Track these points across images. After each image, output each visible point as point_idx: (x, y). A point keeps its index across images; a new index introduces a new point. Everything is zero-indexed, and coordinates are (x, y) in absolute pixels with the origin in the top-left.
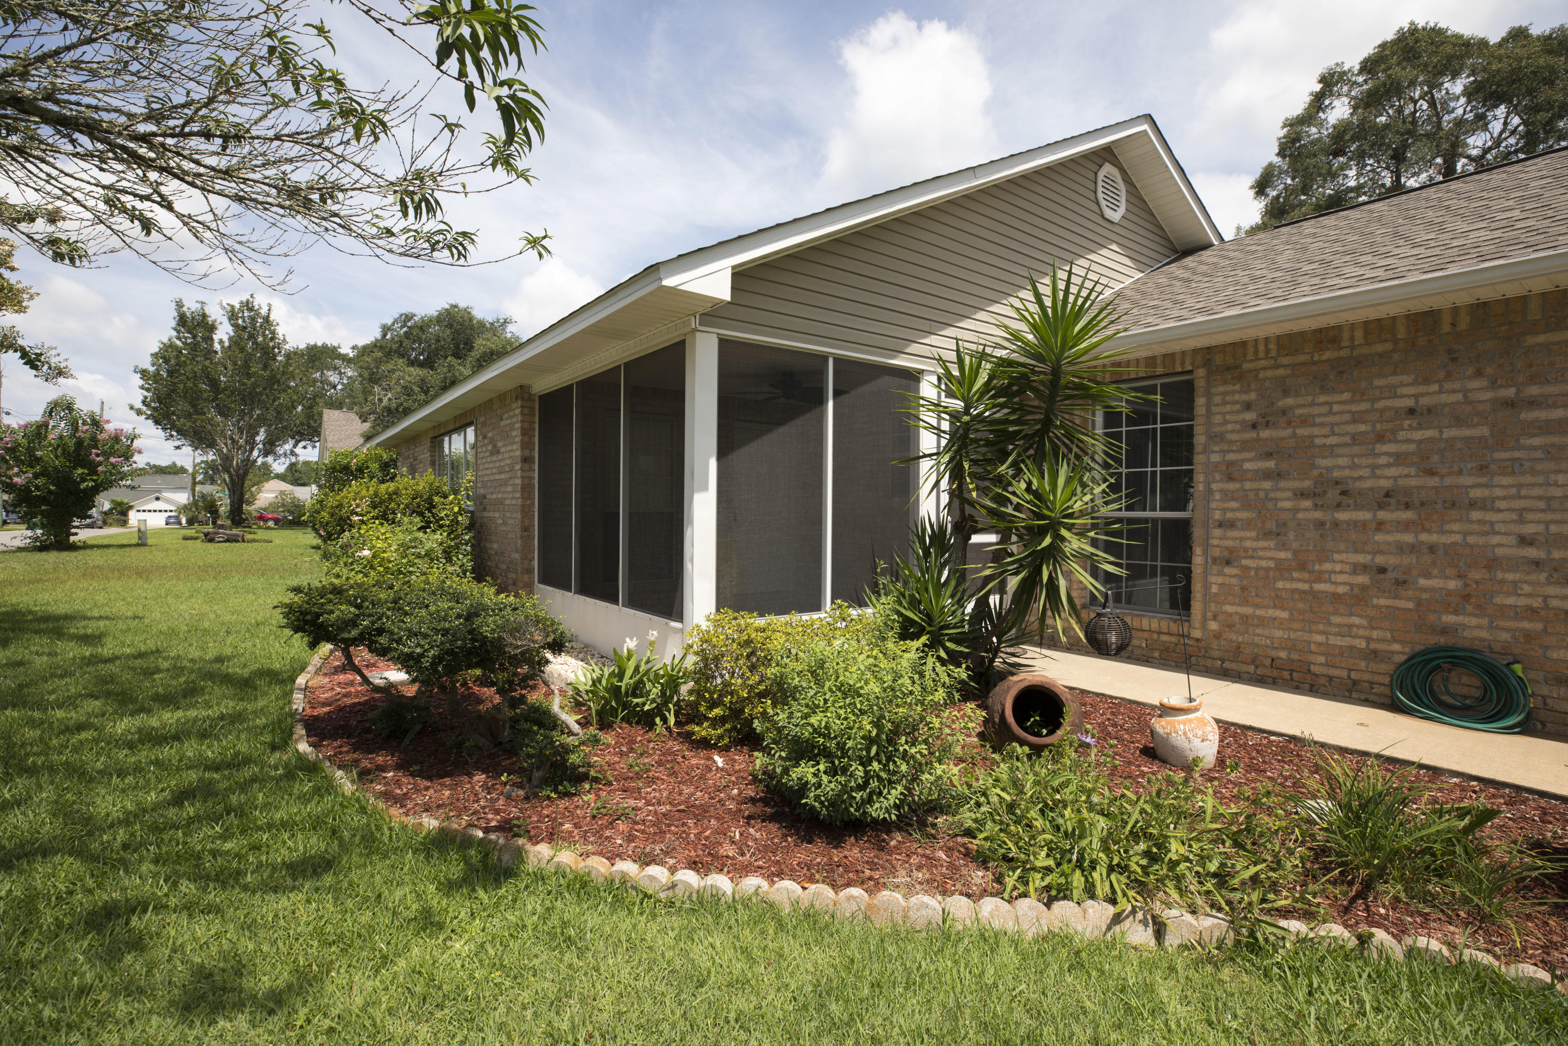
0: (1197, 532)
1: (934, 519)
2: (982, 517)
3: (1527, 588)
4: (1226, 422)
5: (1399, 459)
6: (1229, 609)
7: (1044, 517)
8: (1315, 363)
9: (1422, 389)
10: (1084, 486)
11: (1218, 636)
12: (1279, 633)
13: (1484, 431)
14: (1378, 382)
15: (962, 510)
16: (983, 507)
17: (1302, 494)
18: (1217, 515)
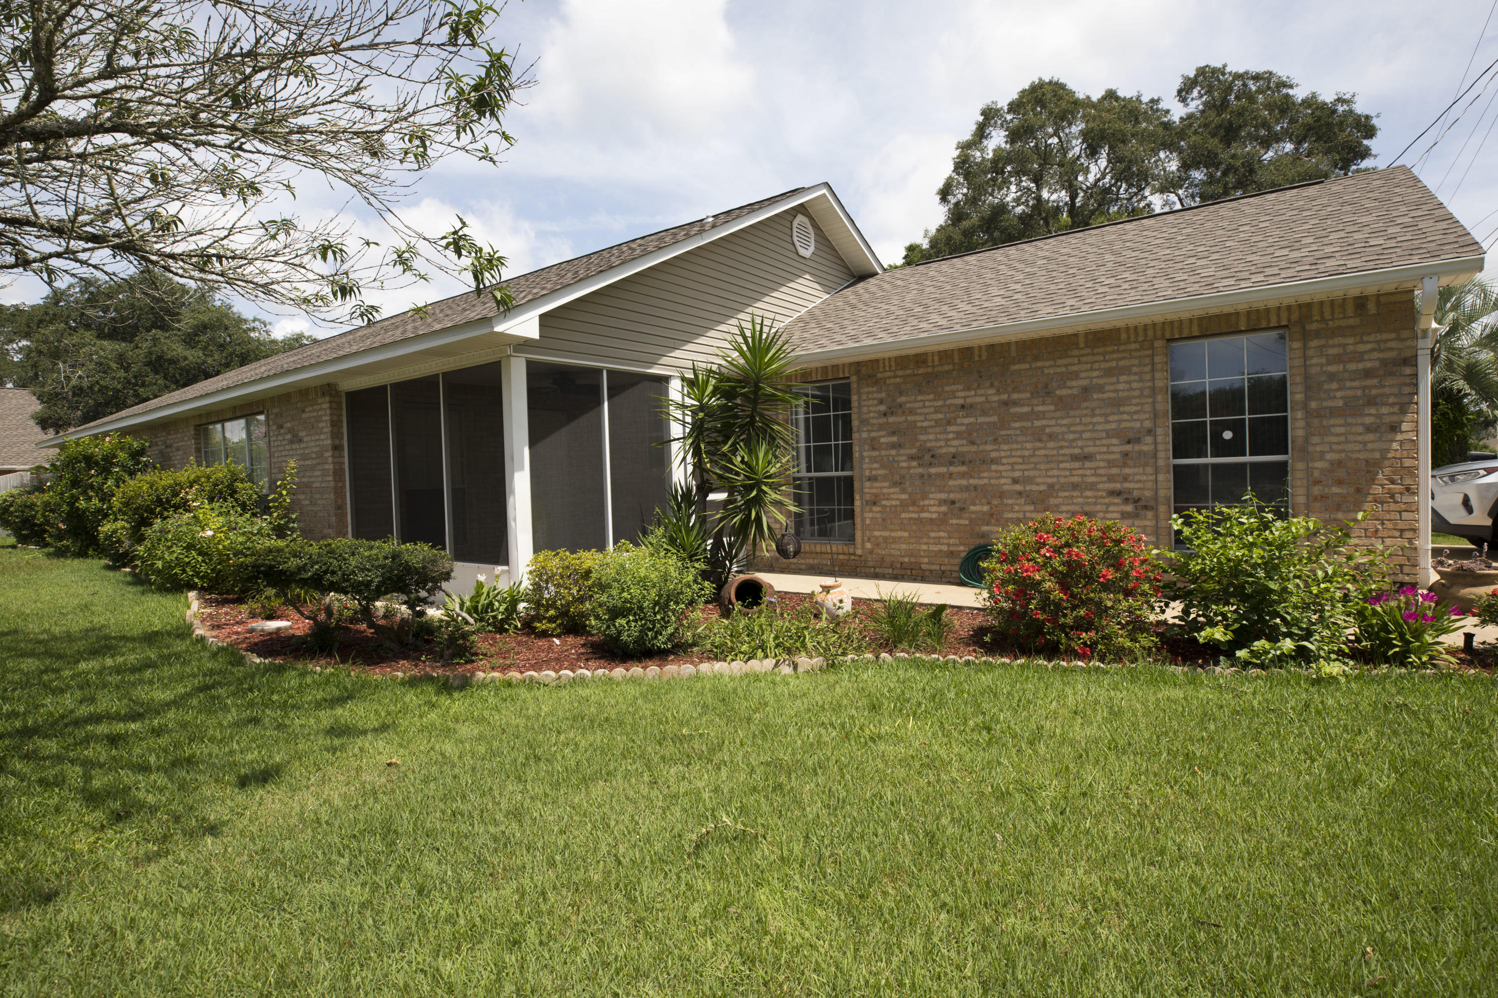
0: (856, 485)
1: (683, 484)
2: (716, 482)
3: (1017, 508)
4: (870, 412)
5: (959, 435)
6: (877, 533)
7: (753, 479)
8: (915, 375)
9: (967, 393)
10: (776, 457)
11: (871, 552)
12: (904, 546)
13: (994, 419)
14: (947, 389)
15: (702, 477)
16: (715, 473)
17: (912, 458)
18: (867, 473)
